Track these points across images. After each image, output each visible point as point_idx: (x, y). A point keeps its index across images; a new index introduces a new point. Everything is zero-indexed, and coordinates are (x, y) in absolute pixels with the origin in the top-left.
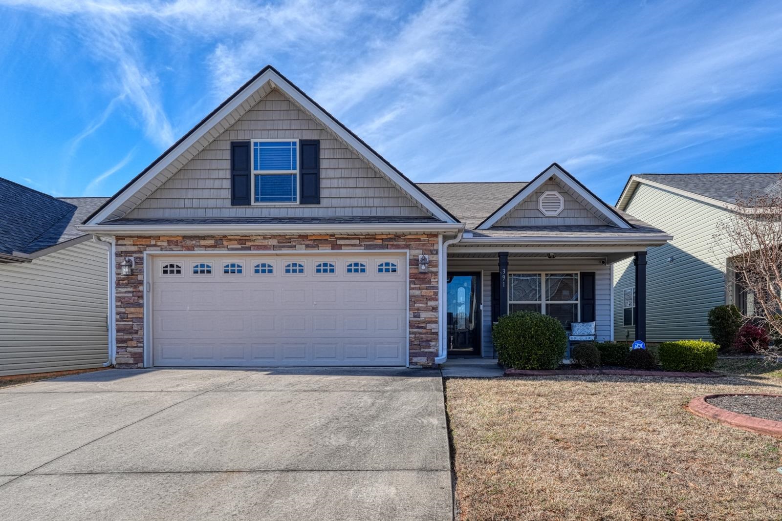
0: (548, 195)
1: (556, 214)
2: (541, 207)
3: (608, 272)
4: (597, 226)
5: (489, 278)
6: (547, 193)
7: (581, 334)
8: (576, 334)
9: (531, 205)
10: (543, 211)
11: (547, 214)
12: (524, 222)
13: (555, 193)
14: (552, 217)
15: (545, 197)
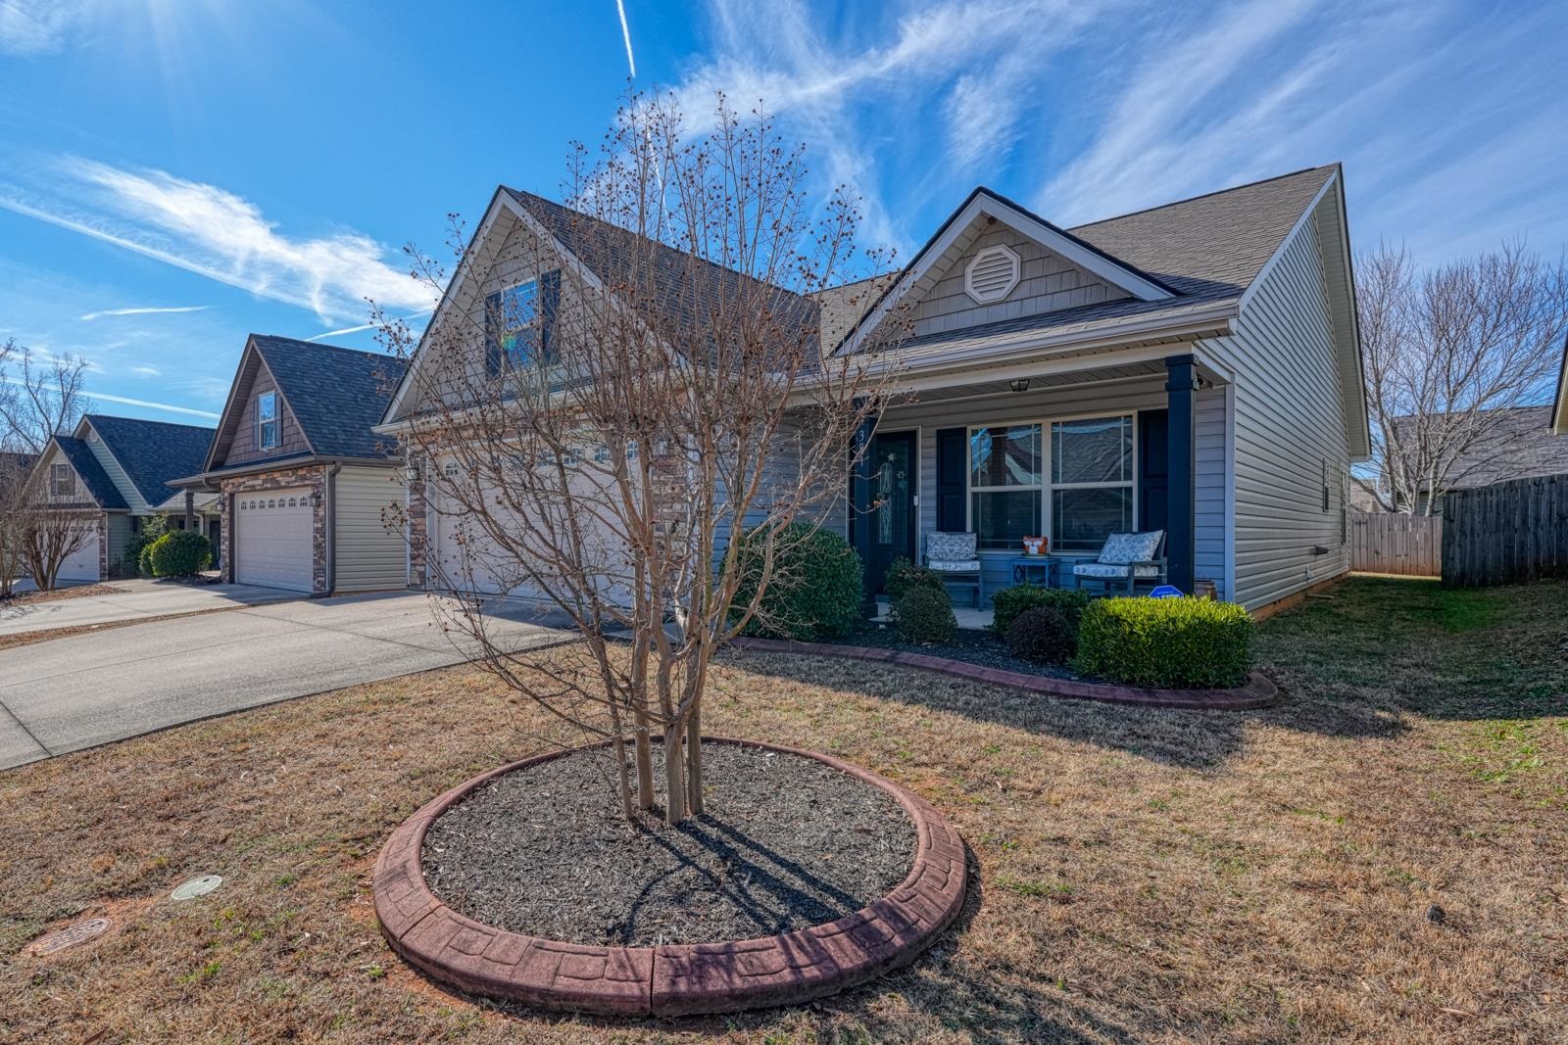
0: (985, 257)
1: (1000, 295)
2: (969, 288)
3: (1219, 403)
4: (1091, 307)
5: (933, 441)
6: (983, 253)
7: (1115, 561)
8: (1104, 561)
9: (951, 288)
10: (975, 294)
11: (981, 299)
12: (937, 326)
13: (1001, 249)
14: (995, 304)
15: (980, 264)
